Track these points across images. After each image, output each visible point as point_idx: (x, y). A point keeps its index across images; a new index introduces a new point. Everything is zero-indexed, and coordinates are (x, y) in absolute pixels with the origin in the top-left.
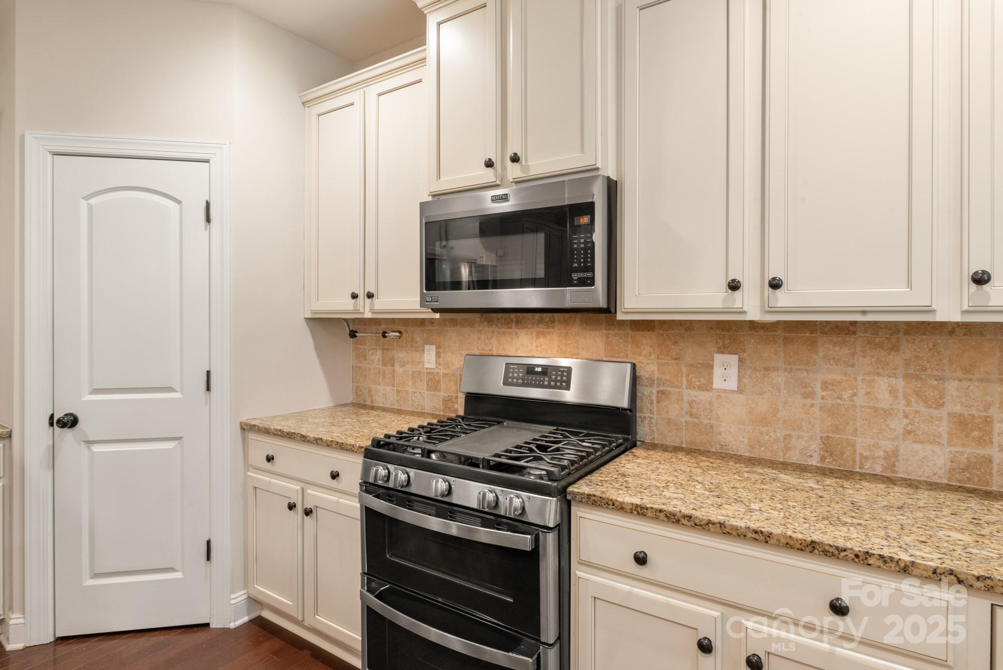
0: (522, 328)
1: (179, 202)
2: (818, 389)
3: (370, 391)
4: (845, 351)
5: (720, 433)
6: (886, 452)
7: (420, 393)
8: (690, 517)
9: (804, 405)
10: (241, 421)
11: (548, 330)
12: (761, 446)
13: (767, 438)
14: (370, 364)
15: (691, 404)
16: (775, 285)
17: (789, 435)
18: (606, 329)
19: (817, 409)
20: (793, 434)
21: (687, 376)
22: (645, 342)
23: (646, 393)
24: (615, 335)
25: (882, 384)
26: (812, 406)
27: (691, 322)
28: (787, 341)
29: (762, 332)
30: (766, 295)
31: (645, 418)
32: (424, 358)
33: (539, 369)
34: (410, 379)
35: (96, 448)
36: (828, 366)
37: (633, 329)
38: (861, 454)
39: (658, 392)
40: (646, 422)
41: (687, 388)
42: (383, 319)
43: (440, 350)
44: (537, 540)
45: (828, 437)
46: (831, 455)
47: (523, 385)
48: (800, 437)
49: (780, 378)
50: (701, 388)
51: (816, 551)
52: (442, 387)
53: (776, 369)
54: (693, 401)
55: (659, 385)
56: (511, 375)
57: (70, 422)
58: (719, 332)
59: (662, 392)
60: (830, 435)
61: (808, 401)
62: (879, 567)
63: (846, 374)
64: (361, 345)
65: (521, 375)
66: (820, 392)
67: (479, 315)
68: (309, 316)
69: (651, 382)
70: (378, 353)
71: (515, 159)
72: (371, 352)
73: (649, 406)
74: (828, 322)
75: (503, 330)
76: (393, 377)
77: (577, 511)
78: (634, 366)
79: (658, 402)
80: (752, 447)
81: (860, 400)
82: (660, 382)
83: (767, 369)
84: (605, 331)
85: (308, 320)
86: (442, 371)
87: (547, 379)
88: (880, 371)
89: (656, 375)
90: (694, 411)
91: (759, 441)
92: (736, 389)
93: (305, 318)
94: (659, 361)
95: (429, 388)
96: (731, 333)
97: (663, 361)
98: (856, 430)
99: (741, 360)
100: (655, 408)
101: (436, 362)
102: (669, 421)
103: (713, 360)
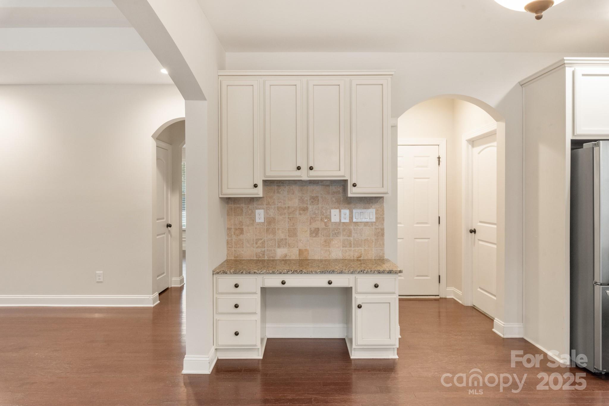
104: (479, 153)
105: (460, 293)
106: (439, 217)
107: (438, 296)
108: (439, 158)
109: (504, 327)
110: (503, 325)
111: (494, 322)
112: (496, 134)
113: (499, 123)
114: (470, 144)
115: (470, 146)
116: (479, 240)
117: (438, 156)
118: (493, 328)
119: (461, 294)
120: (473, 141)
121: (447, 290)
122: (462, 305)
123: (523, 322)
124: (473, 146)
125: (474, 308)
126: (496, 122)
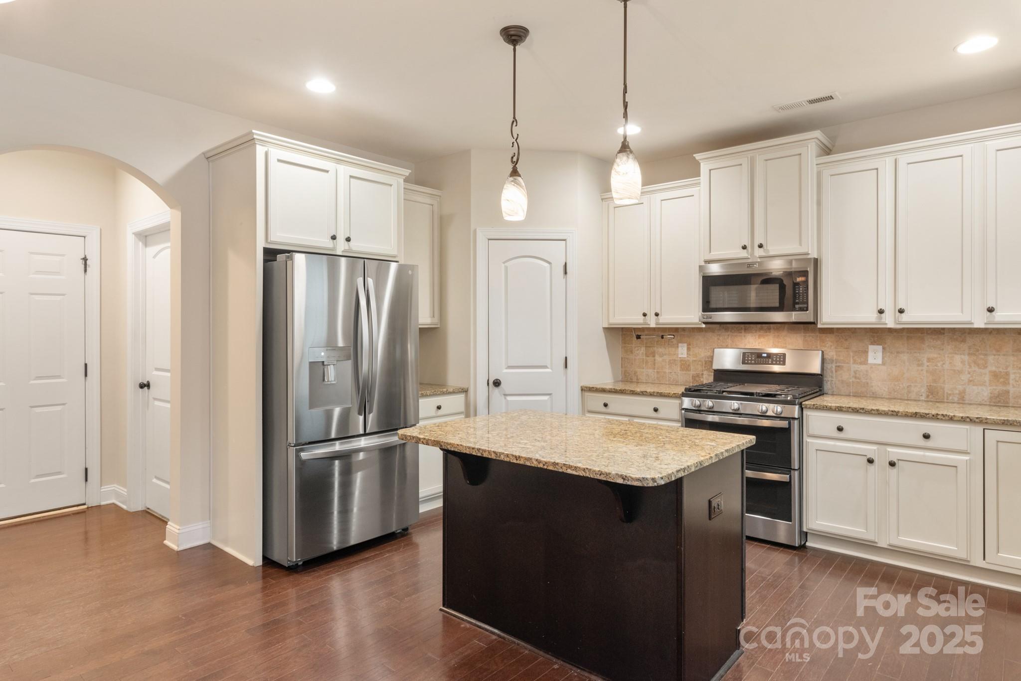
0: (749, 333)
1: (549, 263)
2: (925, 361)
3: (635, 373)
4: (939, 342)
5: (872, 387)
6: (959, 391)
7: (675, 372)
8: (863, 409)
9: (918, 370)
10: (581, 385)
11: (766, 334)
12: (895, 392)
13: (898, 387)
14: (636, 356)
15: (855, 372)
16: (901, 311)
17: (910, 386)
18: (804, 333)
19: (925, 372)
20: (912, 384)
21: (853, 357)
22: (828, 339)
23: (829, 367)
24: (809, 336)
25: (958, 358)
26: (922, 370)
27: (855, 328)
28: (909, 338)
29: (895, 334)
30: (897, 315)
31: (828, 381)
32: (678, 351)
33: (765, 355)
34: (667, 364)
35: (509, 398)
36: (930, 350)
37: (820, 333)
38: (947, 393)
39: (836, 366)
40: (829, 383)
41: (853, 364)
42: (646, 328)
43: (691, 347)
44: (790, 423)
45: (931, 385)
46: (932, 394)
47: (755, 364)
48: (915, 386)
49: (905, 357)
50: (861, 363)
51: (917, 416)
52: (692, 368)
53: (903, 352)
54: (857, 370)
55: (836, 363)
56: (746, 358)
57: (497, 383)
58: (871, 334)
59: (839, 366)
60: (932, 384)
61: (920, 368)
62: (942, 419)
63: (939, 354)
64: (628, 344)
65: (753, 358)
66: (926, 364)
67: (718, 326)
68: (607, 326)
69: (832, 361)
70: (642, 349)
71: (761, 246)
72: (636, 348)
73: (831, 374)
74: (930, 329)
75: (735, 334)
76: (654, 364)
77: (806, 412)
78: (823, 352)
79: (836, 371)
80: (890, 393)
81: (946, 366)
82: (837, 361)
83: (898, 352)
84: (803, 334)
85: (605, 329)
86: (691, 359)
87: (770, 360)
88: (957, 352)
89: (835, 357)
90: (857, 375)
91: (894, 390)
92: (881, 363)
93: (603, 328)
94: (837, 350)
95: (682, 369)
96: (878, 334)
97: (839, 350)
98: (944, 381)
99: (884, 348)
100: (834, 375)
101: (687, 354)
102: (842, 382)
103: (868, 349)
104: (154, 257)
105: (123, 491)
106: (86, 365)
107: (84, 504)
108: (85, 260)
109: (178, 534)
110: (177, 531)
111: (167, 529)
112: (169, 230)
113: (172, 210)
114: (140, 240)
115: (141, 243)
116: (155, 399)
117: (83, 257)
118: (165, 540)
119: (126, 494)
120: (146, 236)
121: (102, 490)
122: (127, 512)
123: (210, 519)
124: (146, 245)
125: (147, 513)
126: (169, 209)
